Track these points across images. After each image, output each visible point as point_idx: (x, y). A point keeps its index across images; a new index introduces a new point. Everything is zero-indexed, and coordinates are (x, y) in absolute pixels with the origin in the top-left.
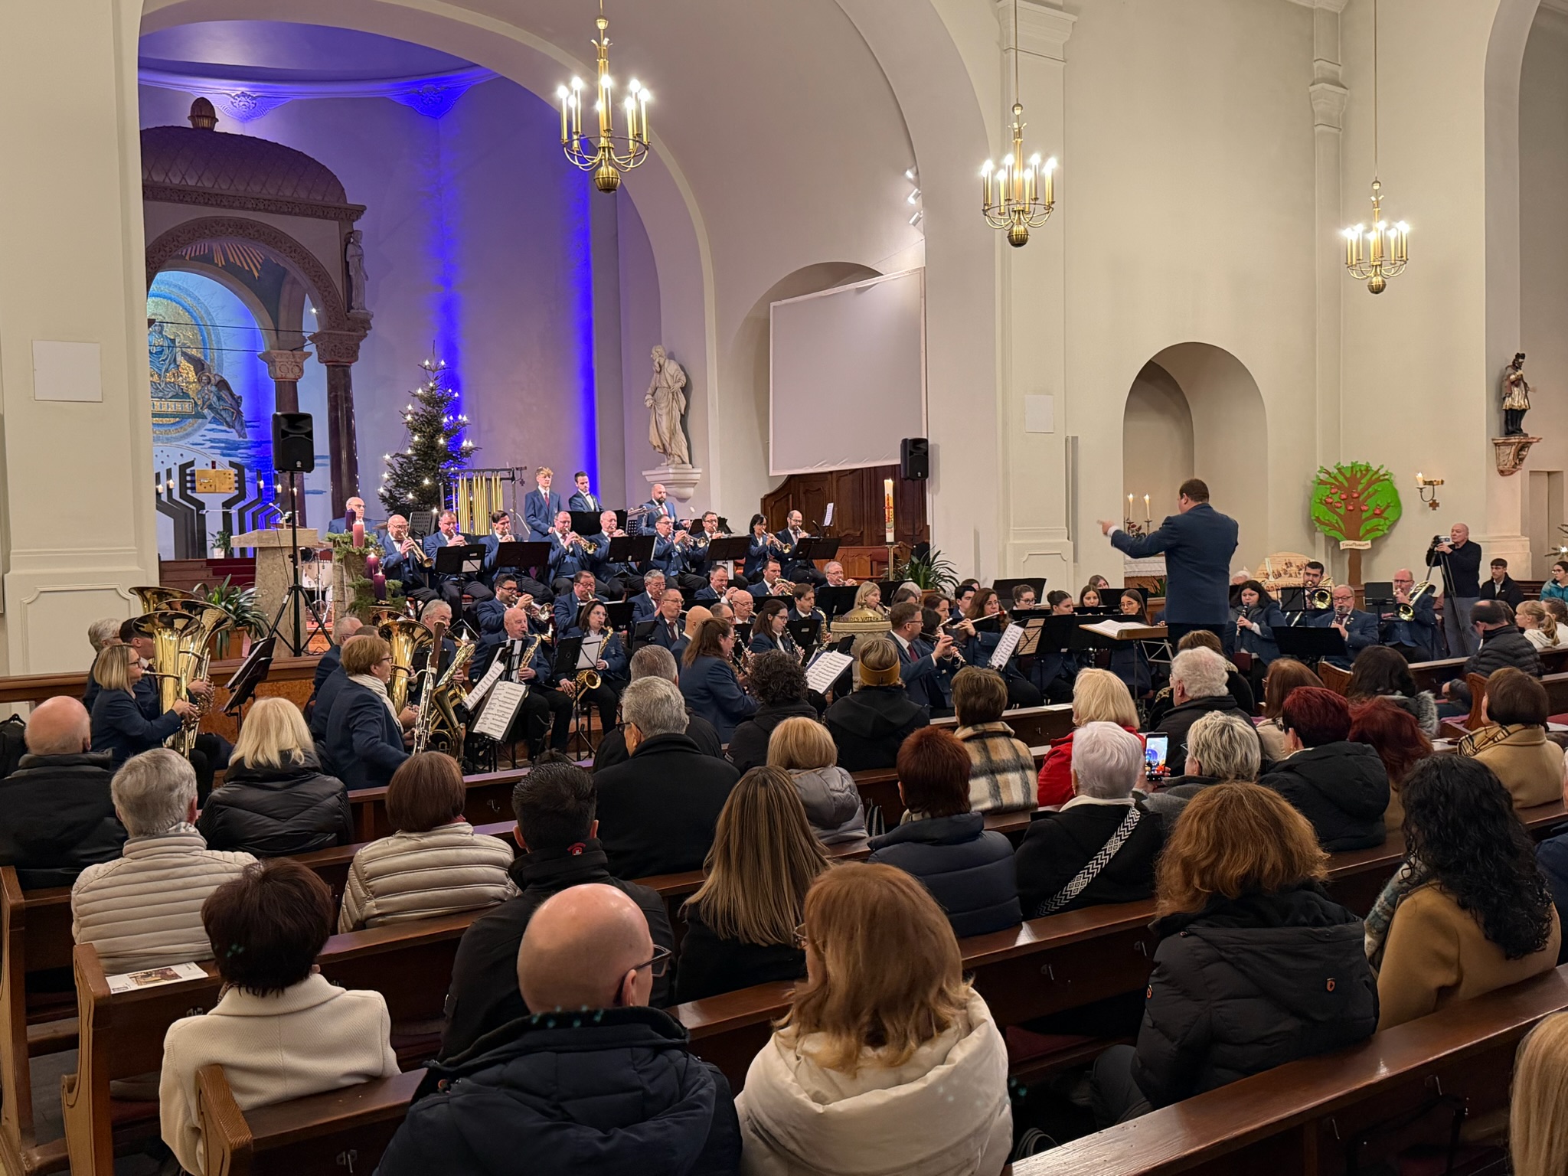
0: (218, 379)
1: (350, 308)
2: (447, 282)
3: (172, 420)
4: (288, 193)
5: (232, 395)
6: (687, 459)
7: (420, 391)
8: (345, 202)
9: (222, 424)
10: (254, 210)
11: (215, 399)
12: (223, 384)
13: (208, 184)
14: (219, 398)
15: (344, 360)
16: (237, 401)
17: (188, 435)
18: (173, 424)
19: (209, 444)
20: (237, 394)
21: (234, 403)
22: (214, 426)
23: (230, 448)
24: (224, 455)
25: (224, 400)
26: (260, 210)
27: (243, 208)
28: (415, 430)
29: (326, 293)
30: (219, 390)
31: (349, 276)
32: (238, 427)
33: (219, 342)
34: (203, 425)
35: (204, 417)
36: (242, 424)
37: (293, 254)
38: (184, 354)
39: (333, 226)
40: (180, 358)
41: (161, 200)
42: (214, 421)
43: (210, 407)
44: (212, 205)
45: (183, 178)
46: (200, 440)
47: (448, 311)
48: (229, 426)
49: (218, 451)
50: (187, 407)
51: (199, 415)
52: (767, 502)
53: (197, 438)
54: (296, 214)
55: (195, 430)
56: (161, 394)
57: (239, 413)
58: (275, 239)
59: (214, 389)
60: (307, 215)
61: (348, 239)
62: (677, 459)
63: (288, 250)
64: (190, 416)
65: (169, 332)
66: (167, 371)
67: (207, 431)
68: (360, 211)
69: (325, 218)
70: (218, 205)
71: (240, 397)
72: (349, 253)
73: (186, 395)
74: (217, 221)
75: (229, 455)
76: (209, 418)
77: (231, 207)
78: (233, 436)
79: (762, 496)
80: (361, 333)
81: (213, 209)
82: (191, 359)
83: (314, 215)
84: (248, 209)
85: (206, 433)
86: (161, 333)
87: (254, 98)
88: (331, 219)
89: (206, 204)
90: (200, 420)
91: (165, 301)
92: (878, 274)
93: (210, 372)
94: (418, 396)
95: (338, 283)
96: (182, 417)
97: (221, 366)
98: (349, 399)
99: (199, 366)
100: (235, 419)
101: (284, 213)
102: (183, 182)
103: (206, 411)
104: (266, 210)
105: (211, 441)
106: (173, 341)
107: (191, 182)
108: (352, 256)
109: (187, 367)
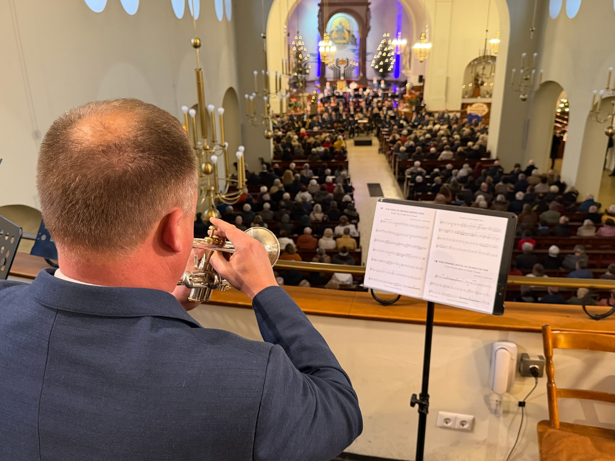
1: (366, 26)
6: (408, 68)
8: (367, 2)
10: (348, 6)
13: (340, 1)
17: (345, 48)
18: (343, 46)
20: (356, 38)
21: (356, 41)
25: (353, 40)
28: (381, 52)
34: (349, 46)
36: (357, 45)
38: (346, 29)
39: (364, 8)
41: (330, 6)
42: (351, 44)
48: (354, 46)
56: (340, 39)
58: (352, 12)
59: (351, 37)
62: (406, 69)
64: (346, 44)
65: (343, 25)
66: (341, 33)
73: (346, 39)
75: (354, 52)
77: (344, 6)
83: (360, 5)
93: (351, 33)
95: (365, 20)
100: (354, 43)
103: (349, 42)
105: (350, 49)
107: (336, 1)
109: (346, 33)
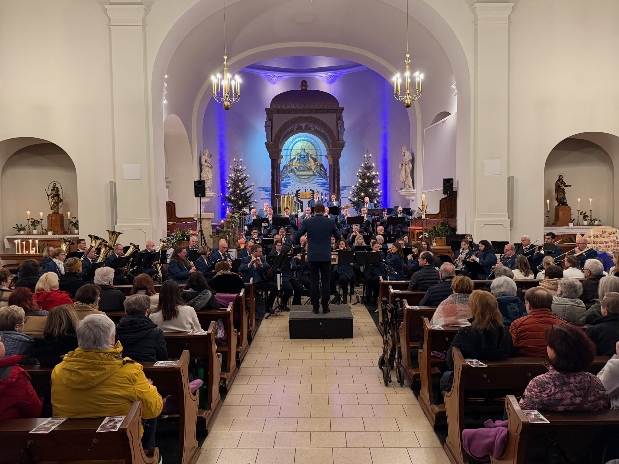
0: (320, 164)
1: (339, 140)
2: (385, 128)
3: (307, 177)
4: (321, 107)
5: (324, 169)
6: (411, 186)
7: (363, 165)
8: (339, 107)
9: (321, 178)
10: (310, 113)
11: (319, 170)
12: (322, 166)
13: (298, 107)
14: (321, 170)
15: (336, 157)
16: (326, 170)
17: (311, 181)
18: (307, 178)
19: (317, 184)
20: (326, 168)
21: (325, 171)
22: (319, 178)
23: (323, 185)
24: (321, 187)
25: (322, 170)
26: (312, 113)
27: (307, 113)
28: (360, 178)
29: (331, 137)
30: (321, 167)
31: (338, 131)
32: (326, 178)
33: (321, 153)
34: (315, 178)
35: (316, 176)
36: (327, 178)
37: (322, 125)
38: (311, 157)
39: (334, 116)
40: (309, 158)
41: (283, 113)
42: (319, 177)
43: (318, 173)
44: (298, 113)
45: (291, 106)
46: (315, 182)
47: (385, 137)
48: (323, 178)
49: (320, 186)
50: (311, 173)
51: (315, 175)
52: (442, 201)
53: (314, 182)
54: (323, 113)
55: (313, 180)
56: (304, 169)
57: (326, 174)
58: (316, 121)
59: (319, 167)
60: (326, 113)
61: (340, 118)
62: (408, 186)
63: (320, 124)
64: (312, 176)
65: (307, 151)
66: (306, 162)
67: (317, 180)
68: (343, 109)
69: (332, 113)
70: (300, 113)
71: (327, 169)
72: (339, 123)
73: (311, 169)
74: (299, 118)
75: (323, 187)
76: (318, 176)
77: (303, 113)
78: (324, 181)
79: (441, 199)
80: (341, 148)
81: (298, 114)
82: (313, 158)
83: (328, 112)
84: (308, 113)
85: (316, 180)
86: (304, 151)
87: (332, 76)
88: (333, 113)
89: (296, 113)
90: (315, 177)
91: (306, 142)
92: (450, 114)
93: (318, 162)
94: (362, 166)
95: (335, 134)
96: (310, 176)
97: (321, 160)
98: (338, 170)
99: (315, 160)
100: (325, 176)
101: (319, 113)
102: (290, 107)
103: (316, 174)
104: (313, 113)
105: (318, 183)
106: (308, 153)
107: (293, 107)
108: (339, 124)
109: (312, 161)
